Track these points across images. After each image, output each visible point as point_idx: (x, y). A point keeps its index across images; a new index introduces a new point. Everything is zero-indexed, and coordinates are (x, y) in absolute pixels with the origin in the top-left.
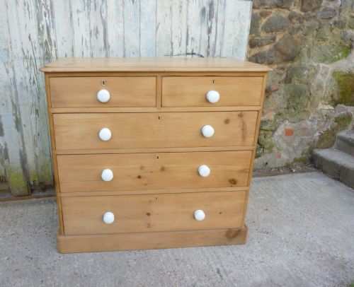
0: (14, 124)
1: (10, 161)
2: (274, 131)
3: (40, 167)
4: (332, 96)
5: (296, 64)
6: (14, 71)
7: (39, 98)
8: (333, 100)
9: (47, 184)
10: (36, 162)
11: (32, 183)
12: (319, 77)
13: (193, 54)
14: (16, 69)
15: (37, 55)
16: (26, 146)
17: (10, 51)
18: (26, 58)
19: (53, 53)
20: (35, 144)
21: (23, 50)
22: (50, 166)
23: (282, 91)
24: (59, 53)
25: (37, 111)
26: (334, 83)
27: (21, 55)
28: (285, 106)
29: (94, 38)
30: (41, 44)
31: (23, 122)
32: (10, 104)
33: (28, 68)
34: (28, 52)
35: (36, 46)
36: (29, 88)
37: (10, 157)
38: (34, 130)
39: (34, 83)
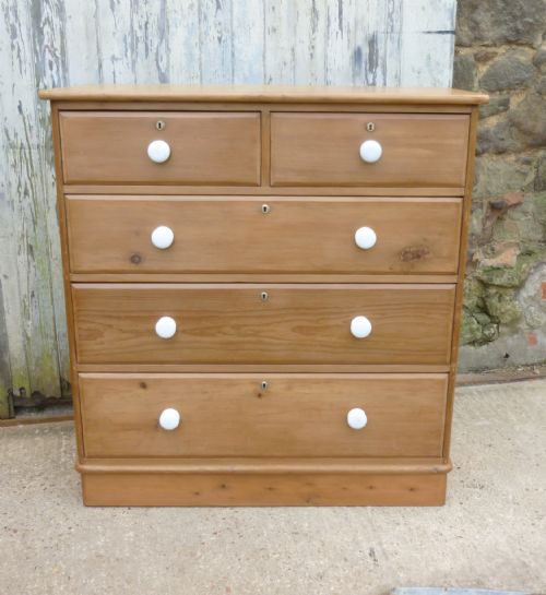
2: (518, 288)
3: (34, 361)
7: (35, 223)
9: (48, 396)
10: (26, 349)
11: (17, 393)
15: (34, 141)
18: (12, 146)
20: (26, 314)
21: (7, 132)
22: (54, 358)
23: (530, 207)
25: (30, 248)
27: (2, 141)
28: (539, 237)
30: (42, 121)
31: (3, 270)
33: (14, 166)
34: (16, 135)
35: (33, 122)
36: (16, 204)
38: (25, 284)
39: (26, 193)
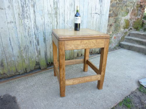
0: (43, 40)
1: (41, 55)
4: (124, 26)
5: (117, 17)
6: (44, 19)
8: (124, 27)
11: (48, 63)
12: (122, 21)
13: (97, 13)
14: (45, 18)
15: (53, 13)
16: (47, 49)
17: (43, 11)
18: (49, 14)
19: (58, 12)
20: (50, 48)
21: (48, 10)
23: (114, 25)
24: (60, 12)
26: (125, 22)
27: (47, 12)
28: (114, 30)
29: (71, 7)
30: (54, 9)
31: (47, 39)
32: (42, 32)
33: (49, 18)
34: (50, 11)
35: (53, 9)
36: (49, 26)
37: (41, 54)
39: (51, 23)
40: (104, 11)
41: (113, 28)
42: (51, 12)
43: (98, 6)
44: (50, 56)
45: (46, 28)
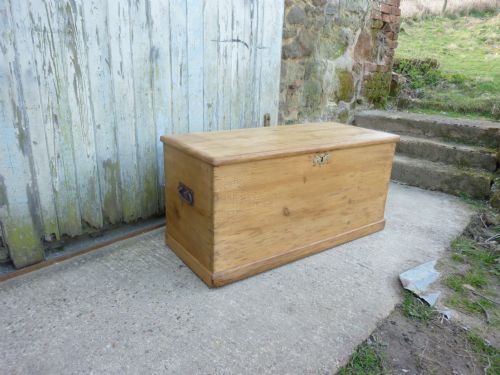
0: (17, 142)
1: (10, 207)
3: (61, 211)
4: (335, 93)
6: (16, 49)
7: (58, 96)
8: (337, 97)
10: (55, 202)
11: (49, 238)
12: (327, 73)
13: (238, 41)
14: (20, 46)
15: (55, 26)
16: (38, 177)
17: (9, 15)
18: (37, 29)
19: (79, 25)
20: (53, 173)
21: (31, 15)
24: (88, 25)
25: (55, 118)
26: (337, 79)
27: (28, 22)
29: (134, 8)
30: (60, 9)
31: (33, 137)
32: (9, 108)
33: (39, 46)
35: (54, 10)
36: (42, 79)
37: (10, 200)
38: (51, 147)
39: (50, 71)
40: (265, 33)
41: (299, 97)
42: (45, 21)
43: (242, 14)
44: (53, 208)
45: (25, 87)
